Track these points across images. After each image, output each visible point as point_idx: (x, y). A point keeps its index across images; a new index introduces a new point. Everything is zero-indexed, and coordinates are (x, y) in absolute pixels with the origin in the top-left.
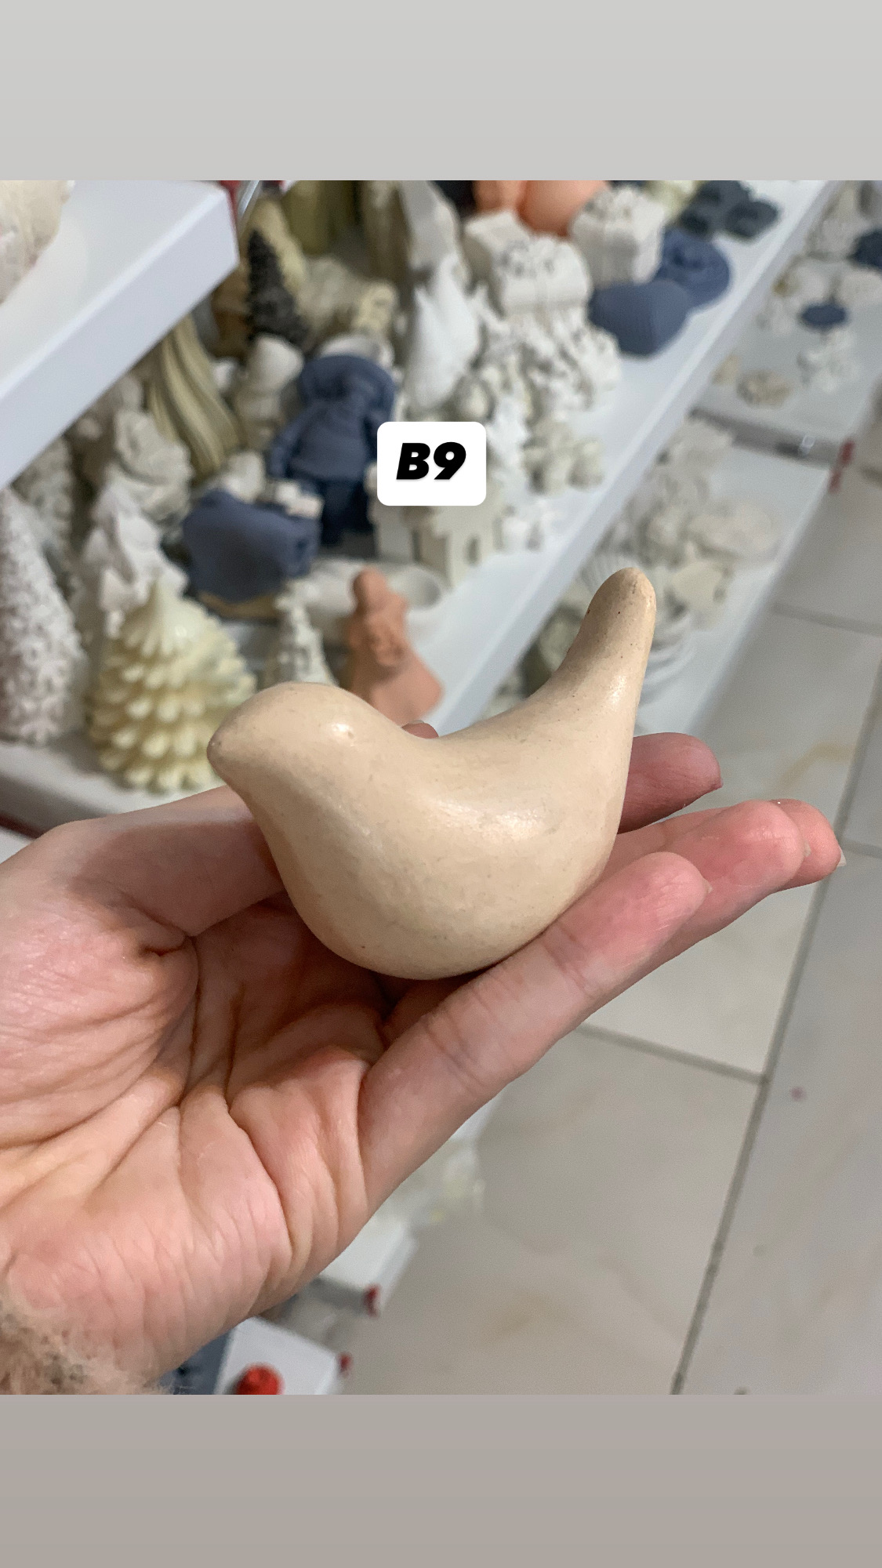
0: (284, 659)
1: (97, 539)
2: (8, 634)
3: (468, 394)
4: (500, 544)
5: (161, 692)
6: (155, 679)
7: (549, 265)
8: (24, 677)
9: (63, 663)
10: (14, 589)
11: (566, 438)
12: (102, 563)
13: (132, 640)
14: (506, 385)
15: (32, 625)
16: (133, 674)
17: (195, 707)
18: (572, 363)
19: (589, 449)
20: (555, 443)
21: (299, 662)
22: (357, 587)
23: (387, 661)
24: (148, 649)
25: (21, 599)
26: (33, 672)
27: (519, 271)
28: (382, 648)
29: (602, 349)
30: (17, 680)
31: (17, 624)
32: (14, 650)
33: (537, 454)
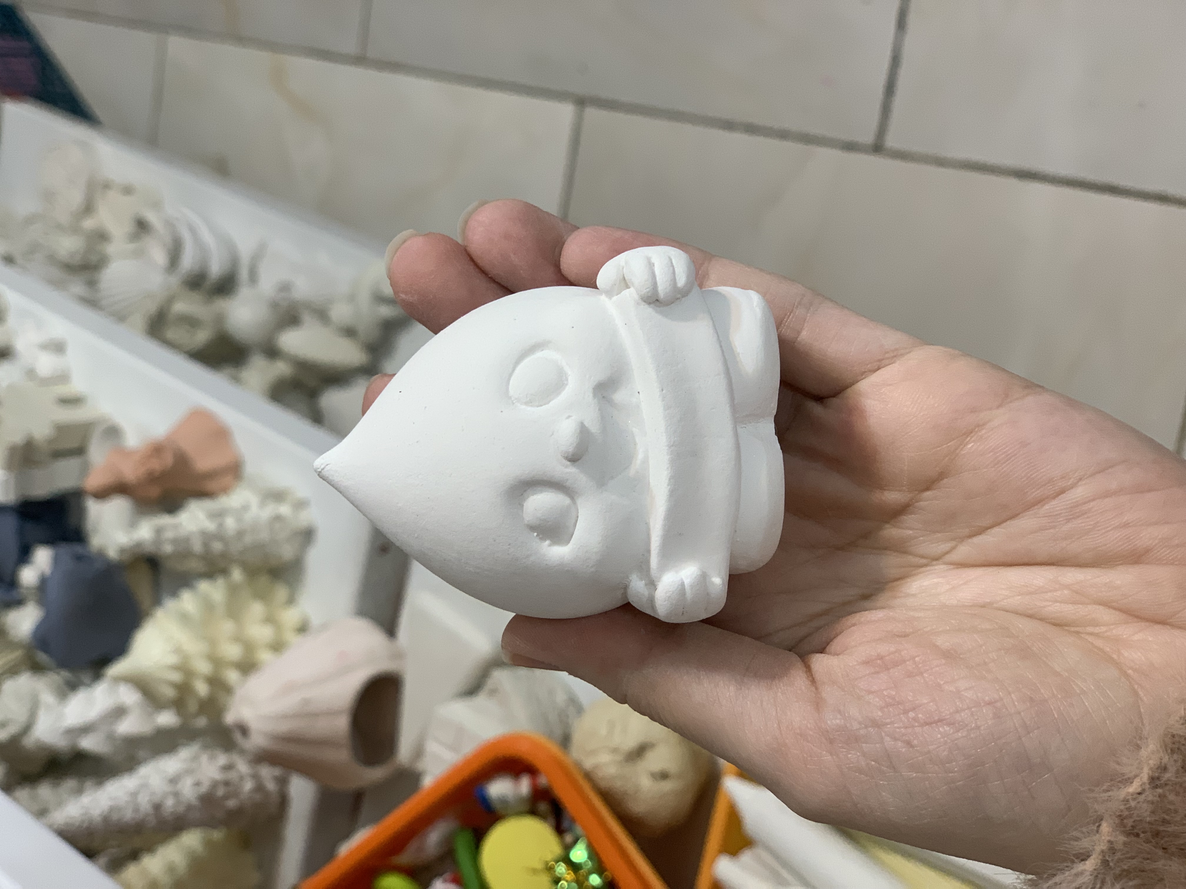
0: (168, 549)
1: (88, 743)
2: (181, 809)
4: (63, 378)
5: (217, 662)
6: (203, 667)
8: (221, 792)
9: (204, 758)
10: (136, 810)
12: (111, 737)
13: (170, 693)
15: (167, 788)
16: (202, 689)
17: (227, 627)
21: (169, 534)
22: (102, 494)
23: (169, 460)
24: (176, 677)
25: (144, 802)
26: (215, 785)
28: (156, 465)
30: (226, 797)
31: (170, 803)
32: (194, 802)
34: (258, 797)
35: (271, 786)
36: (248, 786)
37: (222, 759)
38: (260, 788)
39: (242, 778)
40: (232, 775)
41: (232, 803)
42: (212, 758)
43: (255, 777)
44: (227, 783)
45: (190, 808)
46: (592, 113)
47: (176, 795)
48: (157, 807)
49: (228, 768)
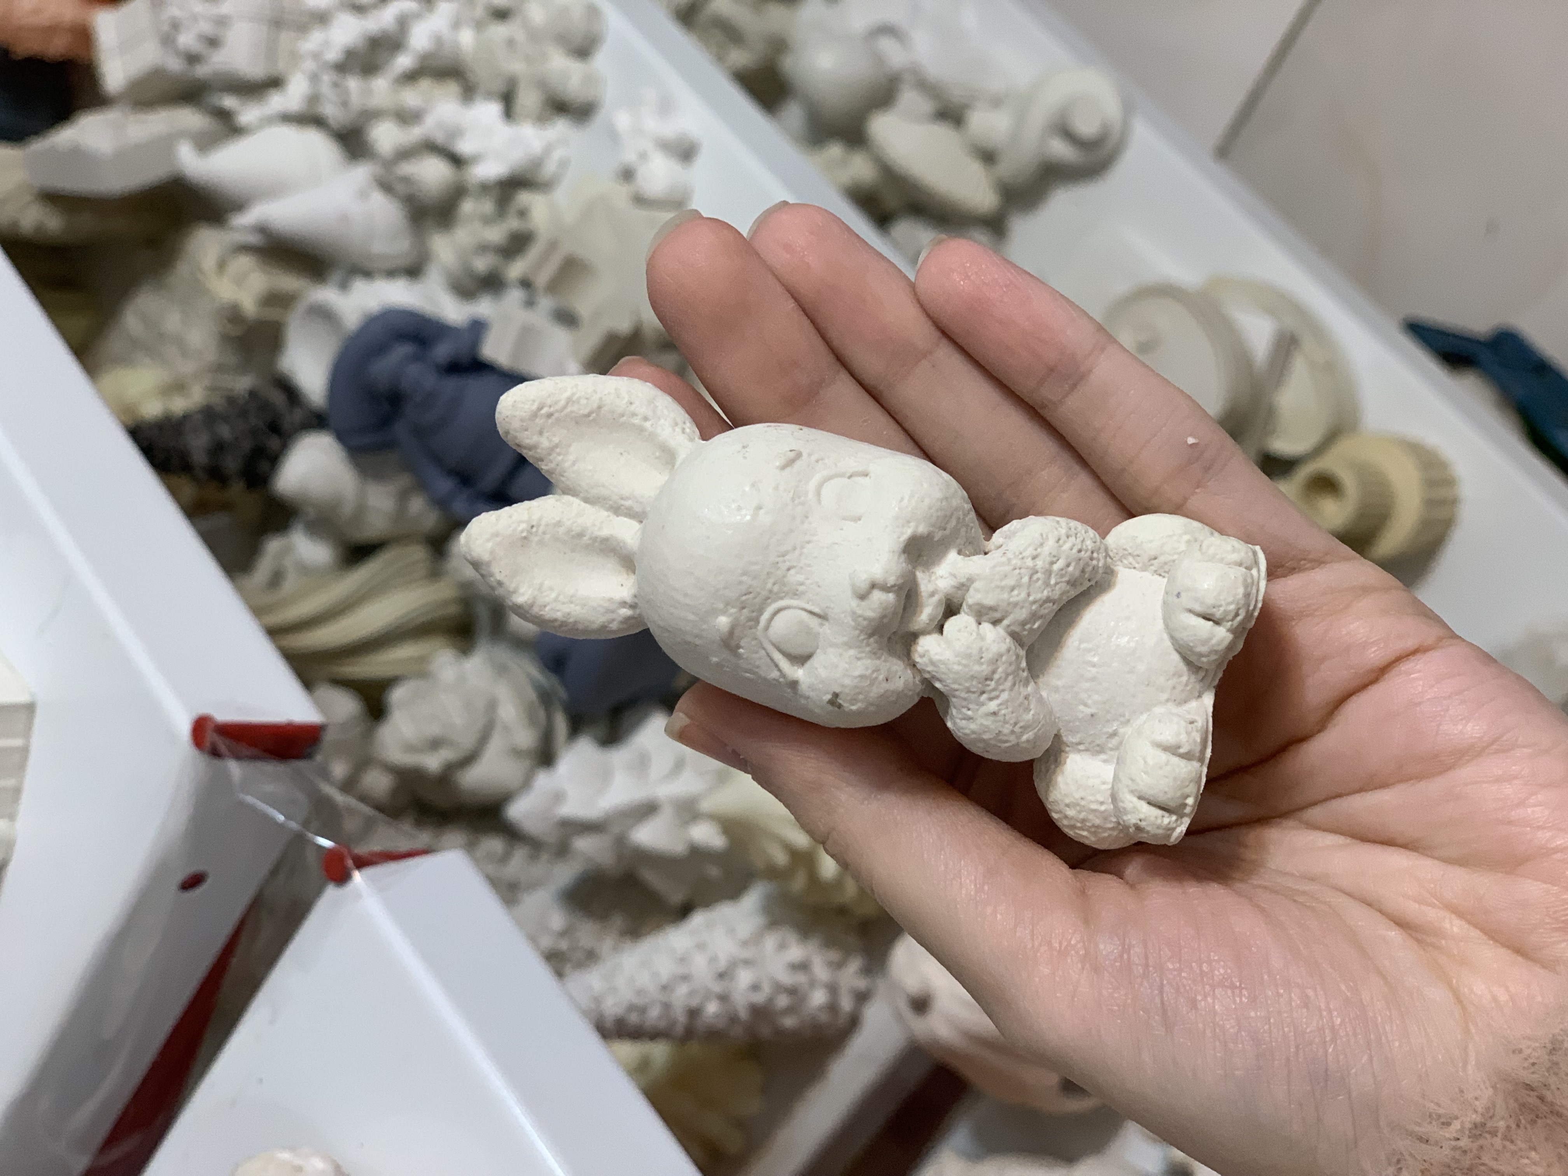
2: (722, 1022)
8: (782, 1002)
12: (621, 842)
13: (779, 858)
14: (406, 116)
16: (828, 869)
20: (513, 65)
25: (679, 1003)
26: (777, 990)
30: (785, 1012)
32: (744, 1015)
33: (527, 99)
34: (824, 1018)
35: (846, 1004)
36: (818, 998)
37: (796, 952)
38: (832, 1007)
39: (813, 984)
40: (800, 979)
41: (789, 1022)
42: (782, 946)
43: (833, 989)
44: (792, 991)
45: (733, 1019)
47: (723, 998)
48: (693, 1013)
49: (802, 967)
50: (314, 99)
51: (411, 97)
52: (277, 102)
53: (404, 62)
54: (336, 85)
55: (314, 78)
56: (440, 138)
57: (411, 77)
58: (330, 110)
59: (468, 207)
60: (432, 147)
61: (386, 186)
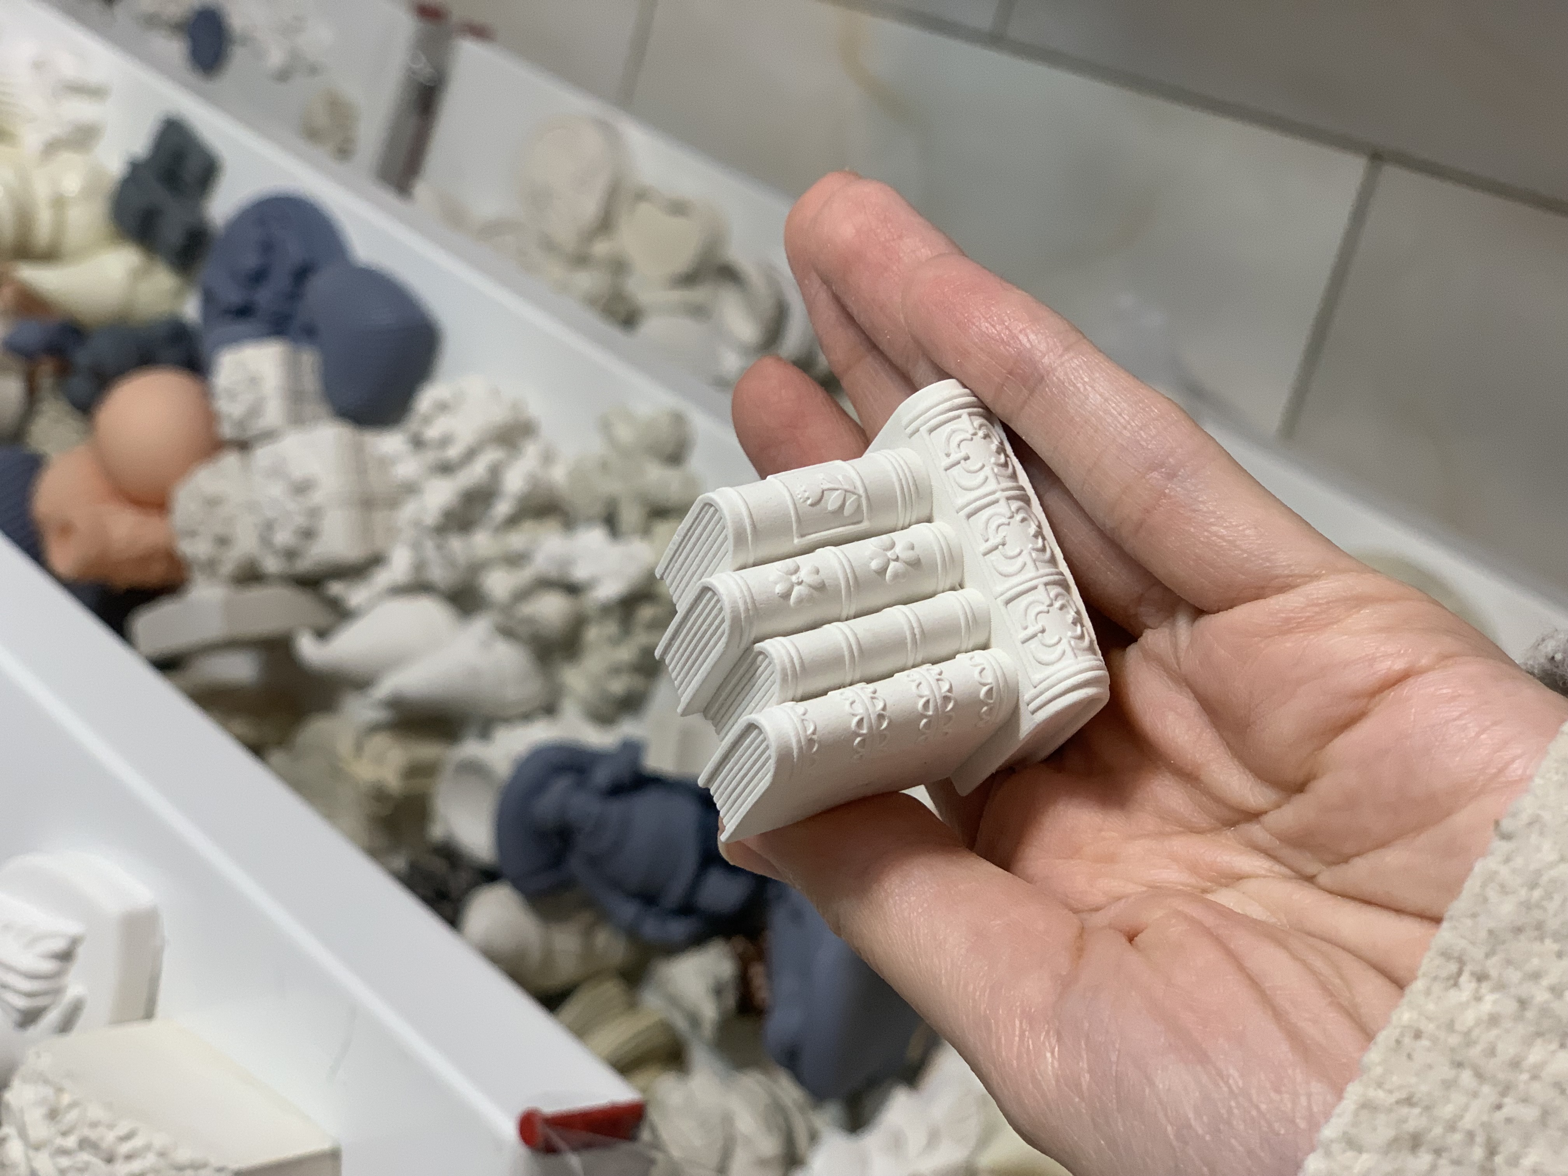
3: (530, 621)
7: (302, 488)
11: (604, 466)
14: (515, 560)
18: (470, 455)
19: (624, 433)
20: (611, 486)
27: (308, 534)
29: (443, 407)
33: (630, 515)
46: (1391, 173)
50: (419, 566)
51: (516, 540)
52: (383, 578)
53: (502, 508)
54: (439, 547)
55: (416, 546)
56: (553, 572)
57: (513, 521)
58: (438, 574)
59: (593, 634)
60: (545, 584)
61: (507, 632)
